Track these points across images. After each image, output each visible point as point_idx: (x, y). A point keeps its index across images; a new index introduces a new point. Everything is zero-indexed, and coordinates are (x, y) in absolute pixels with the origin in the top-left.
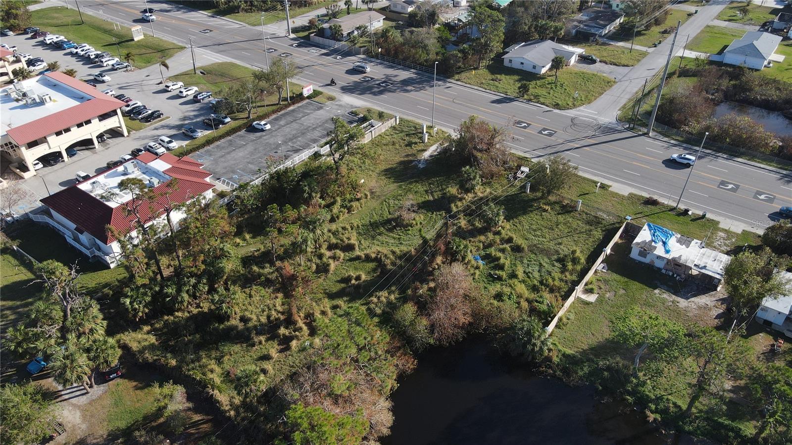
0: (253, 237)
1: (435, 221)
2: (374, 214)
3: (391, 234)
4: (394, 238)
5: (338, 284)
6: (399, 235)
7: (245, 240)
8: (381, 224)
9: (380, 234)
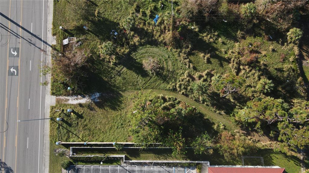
0: (214, 124)
1: (141, 54)
2: (156, 85)
3: (165, 66)
4: (167, 63)
5: (212, 62)
6: (163, 62)
7: (218, 126)
8: (161, 76)
9: (169, 71)
